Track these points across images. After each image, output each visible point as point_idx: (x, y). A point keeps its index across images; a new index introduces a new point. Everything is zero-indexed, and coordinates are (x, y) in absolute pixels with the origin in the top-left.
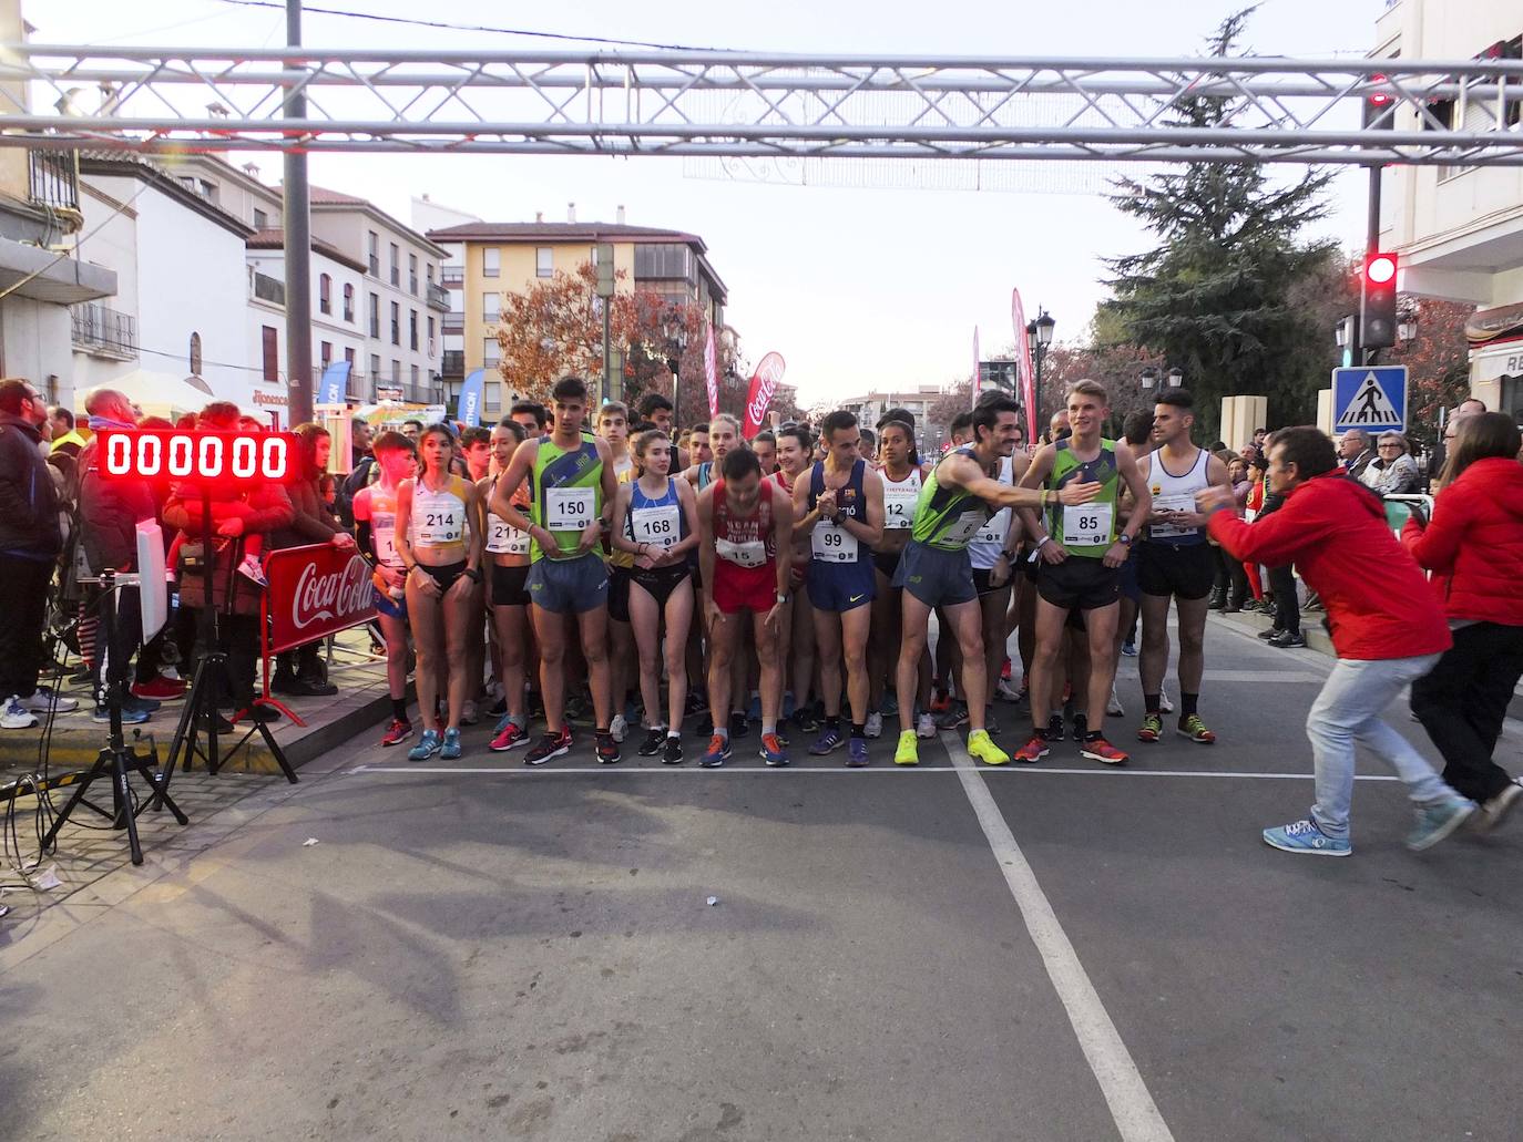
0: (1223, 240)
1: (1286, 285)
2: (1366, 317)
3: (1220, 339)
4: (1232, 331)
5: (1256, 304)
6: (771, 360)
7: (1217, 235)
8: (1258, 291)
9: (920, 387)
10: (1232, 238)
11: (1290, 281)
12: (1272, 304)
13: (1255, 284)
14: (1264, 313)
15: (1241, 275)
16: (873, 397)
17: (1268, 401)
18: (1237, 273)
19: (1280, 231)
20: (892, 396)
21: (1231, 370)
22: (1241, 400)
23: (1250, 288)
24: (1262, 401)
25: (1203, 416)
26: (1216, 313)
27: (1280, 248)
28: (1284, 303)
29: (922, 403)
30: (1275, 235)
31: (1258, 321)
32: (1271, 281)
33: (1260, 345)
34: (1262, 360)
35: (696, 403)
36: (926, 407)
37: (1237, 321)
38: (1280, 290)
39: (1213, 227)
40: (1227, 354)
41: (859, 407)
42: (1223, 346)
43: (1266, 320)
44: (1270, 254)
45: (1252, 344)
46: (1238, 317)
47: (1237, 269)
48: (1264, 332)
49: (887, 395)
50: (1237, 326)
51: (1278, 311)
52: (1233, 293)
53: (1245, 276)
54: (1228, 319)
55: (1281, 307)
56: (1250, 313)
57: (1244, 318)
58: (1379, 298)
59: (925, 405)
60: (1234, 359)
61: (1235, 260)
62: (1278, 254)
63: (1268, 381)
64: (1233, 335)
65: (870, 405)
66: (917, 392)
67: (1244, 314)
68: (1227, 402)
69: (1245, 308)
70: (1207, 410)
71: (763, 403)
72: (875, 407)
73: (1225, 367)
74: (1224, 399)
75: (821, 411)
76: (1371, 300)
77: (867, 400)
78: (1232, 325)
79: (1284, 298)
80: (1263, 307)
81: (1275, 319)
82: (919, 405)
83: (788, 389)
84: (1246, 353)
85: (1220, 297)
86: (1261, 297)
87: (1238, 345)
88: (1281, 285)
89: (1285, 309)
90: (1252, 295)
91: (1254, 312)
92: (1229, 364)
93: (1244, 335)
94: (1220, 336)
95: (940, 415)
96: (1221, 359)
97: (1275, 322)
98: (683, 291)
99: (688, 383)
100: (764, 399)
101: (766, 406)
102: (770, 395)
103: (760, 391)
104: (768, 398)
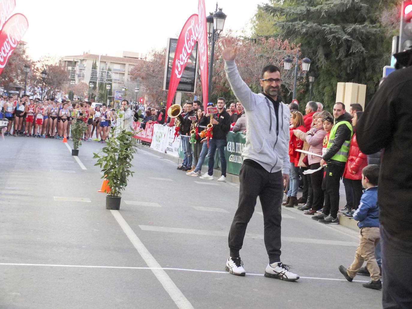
1: (381, 10)
3: (338, 42)
4: (345, 37)
5: (362, 21)
6: (17, 18)
8: (364, 12)
11: (384, 8)
12: (373, 22)
13: (361, 7)
14: (366, 28)
16: (87, 57)
17: (368, 89)
20: (102, 57)
21: (345, 64)
22: (350, 85)
23: (359, 9)
24: (363, 88)
25: (324, 94)
26: (336, 23)
28: (380, 22)
29: (125, 64)
31: (362, 33)
32: (372, 7)
33: (363, 49)
34: (364, 60)
36: (128, 68)
37: (349, 30)
38: (377, 13)
40: (342, 53)
41: (76, 62)
42: (340, 46)
43: (368, 32)
45: (358, 47)
46: (350, 28)
48: (366, 40)
49: (98, 56)
50: (349, 34)
51: (375, 27)
52: (348, 11)
54: (343, 28)
55: (378, 24)
56: (358, 26)
57: (354, 30)
59: (127, 65)
60: (346, 56)
63: (368, 74)
64: (347, 40)
65: (85, 63)
66: (121, 56)
67: (353, 26)
68: (340, 86)
69: (355, 22)
70: (328, 88)
71: (7, 51)
72: (88, 64)
73: (340, 62)
74: (338, 83)
75: (47, 63)
77: (82, 58)
78: (346, 33)
79: (380, 18)
80: (366, 23)
81: (373, 32)
82: (122, 66)
83: (22, 43)
84: (354, 53)
85: (339, 13)
86: (366, 16)
87: (349, 47)
88: (378, 10)
89: (380, 26)
90: (360, 14)
91: (360, 26)
92: (343, 59)
93: (353, 41)
94: (338, 39)
95: (139, 75)
96: (337, 55)
97: (374, 35)
100: (9, 48)
101: (10, 54)
102: (14, 46)
103: (6, 43)
104: (12, 48)
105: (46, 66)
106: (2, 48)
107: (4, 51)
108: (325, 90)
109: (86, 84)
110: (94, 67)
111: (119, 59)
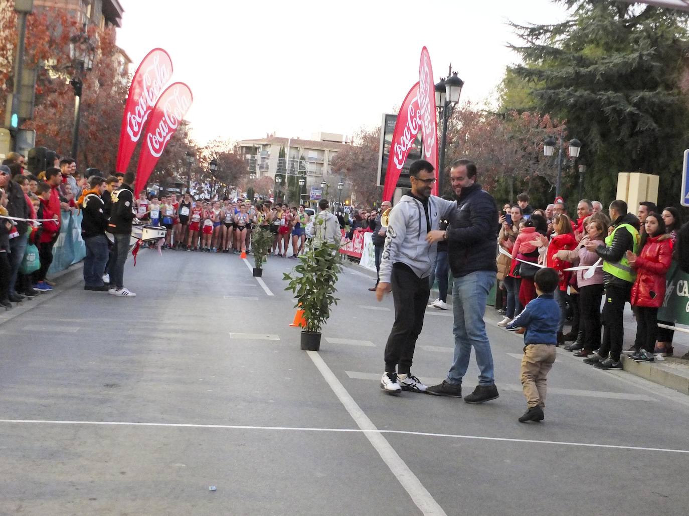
0: (627, 21)
3: (619, 116)
4: (629, 109)
5: (653, 86)
6: (177, 89)
7: (621, 16)
8: (655, 74)
9: (322, 134)
10: (636, 20)
12: (668, 87)
13: (652, 66)
14: (660, 95)
15: (641, 56)
16: (272, 141)
17: (661, 182)
18: (636, 55)
19: (678, 19)
20: (293, 141)
21: (629, 146)
22: (636, 177)
23: (649, 70)
24: (655, 179)
25: (599, 189)
26: (616, 90)
27: (677, 35)
28: (678, 88)
29: (324, 151)
30: (673, 22)
31: (653, 104)
32: (668, 66)
33: (655, 125)
34: (656, 140)
35: (93, 128)
36: (328, 157)
37: (635, 99)
38: (675, 75)
39: (618, 7)
40: (625, 131)
41: (256, 149)
42: (622, 122)
43: (661, 102)
44: (667, 39)
45: (648, 124)
46: (636, 96)
47: (636, 50)
48: (659, 112)
49: (287, 140)
50: (635, 105)
51: (672, 95)
52: (633, 73)
53: (644, 58)
54: (627, 98)
55: (675, 91)
56: (647, 94)
57: (642, 99)
59: (326, 152)
60: (631, 136)
61: (636, 41)
62: (675, 41)
63: (661, 160)
64: (631, 114)
65: (269, 150)
66: (319, 139)
67: (641, 94)
68: (622, 177)
69: (643, 89)
70: (605, 182)
71: (164, 134)
72: (273, 151)
73: (622, 144)
74: (620, 174)
75: (217, 150)
77: (265, 143)
78: (630, 104)
79: (678, 82)
80: (659, 90)
81: (669, 102)
82: (320, 153)
83: (182, 123)
84: (642, 132)
85: (620, 76)
86: (658, 79)
87: (635, 124)
88: (676, 71)
89: (679, 93)
90: (649, 77)
91: (651, 94)
92: (626, 141)
93: (641, 114)
94: (619, 112)
95: (344, 165)
96: (618, 134)
97: (670, 105)
98: (74, 7)
99: (86, 106)
100: (167, 130)
101: (168, 138)
102: (173, 127)
103: (162, 122)
104: (170, 129)
105: (216, 153)
106: (157, 130)
107: (160, 134)
108: (601, 182)
109: (271, 179)
110: (282, 155)
111: (315, 143)
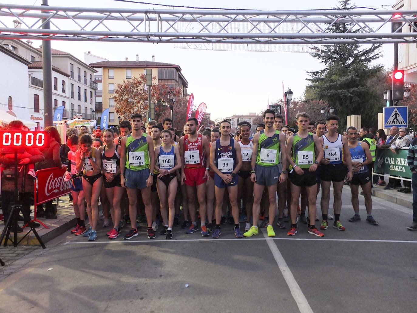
0: (346, 66)
1: (366, 80)
2: (394, 90)
3: (346, 97)
4: (349, 95)
5: (357, 86)
6: (202, 105)
7: (344, 64)
8: (358, 82)
9: (250, 113)
10: (349, 65)
11: (368, 79)
12: (362, 86)
13: (357, 79)
14: (359, 89)
15: (352, 77)
16: (235, 116)
17: (362, 117)
18: (350, 76)
19: (364, 63)
21: (349, 107)
22: (353, 117)
23: (355, 81)
24: (360, 117)
26: (344, 89)
27: (364, 68)
30: (363, 64)
31: (358, 92)
32: (362, 79)
33: (358, 99)
34: (359, 104)
35: (178, 119)
36: (252, 120)
37: (351, 91)
38: (364, 82)
39: (343, 62)
40: (348, 102)
41: (230, 119)
42: (346, 100)
43: (360, 91)
44: (361, 70)
45: (356, 99)
46: (352, 90)
47: (350, 75)
48: (360, 95)
49: (239, 116)
50: (351, 93)
51: (364, 88)
52: (350, 82)
53: (353, 77)
54: (348, 91)
56: (355, 89)
57: (354, 91)
58: (398, 84)
60: (350, 104)
61: (350, 72)
62: (364, 70)
63: (361, 110)
64: (350, 96)
65: (234, 119)
66: (249, 115)
67: (353, 89)
68: (348, 117)
69: (353, 88)
70: (342, 120)
71: (200, 119)
72: (236, 120)
73: (347, 106)
74: (347, 116)
75: (218, 121)
76: (395, 85)
77: (233, 118)
78: (349, 93)
79: (366, 84)
80: (359, 87)
81: (363, 91)
82: (250, 119)
83: (208, 114)
84: (354, 102)
85: (345, 84)
86: (359, 84)
87: (351, 99)
88: (365, 80)
89: (367, 87)
90: (356, 83)
91: (356, 89)
92: (349, 105)
93: (353, 96)
94: (346, 96)
95: (257, 122)
96: (346, 103)
97: (363, 92)
98: (174, 83)
99: (176, 113)
100: (200, 118)
101: (201, 120)
102: (202, 116)
103: (199, 115)
104: (201, 117)
105: (218, 122)
106: (198, 118)
107: (199, 119)
108: (341, 120)
109: (235, 128)
110: (238, 121)
111: (247, 116)
